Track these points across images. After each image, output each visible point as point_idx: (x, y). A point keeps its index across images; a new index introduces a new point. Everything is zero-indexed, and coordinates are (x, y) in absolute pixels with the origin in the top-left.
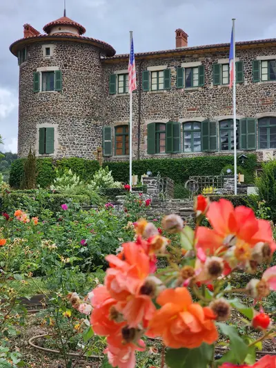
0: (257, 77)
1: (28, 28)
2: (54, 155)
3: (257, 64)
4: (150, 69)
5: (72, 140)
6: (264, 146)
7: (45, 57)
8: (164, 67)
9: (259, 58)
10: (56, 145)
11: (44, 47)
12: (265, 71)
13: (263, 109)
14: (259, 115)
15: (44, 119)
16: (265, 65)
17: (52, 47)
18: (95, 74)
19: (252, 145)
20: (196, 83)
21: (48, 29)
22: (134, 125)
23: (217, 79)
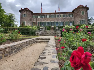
1: (22, 9)
2: (25, 25)
3: (51, 16)
4: (38, 15)
5: (28, 23)
6: (52, 25)
7: (24, 12)
8: (40, 15)
9: (52, 15)
10: (26, 24)
11: (24, 11)
13: (52, 21)
15: (24, 20)
17: (25, 11)
18: (31, 15)
19: (50, 25)
20: (44, 17)
21: (25, 9)
22: (36, 22)
23: (46, 17)
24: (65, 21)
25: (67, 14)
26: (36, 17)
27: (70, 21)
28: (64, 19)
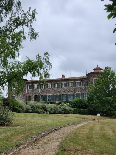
0: (55, 87)
4: (34, 84)
5: (19, 99)
6: (56, 100)
8: (37, 84)
9: (55, 83)
12: (56, 85)
13: (56, 93)
14: (55, 94)
15: (13, 94)
16: (56, 84)
19: (54, 100)
20: (43, 88)
22: (31, 96)
23: (47, 87)
24: (76, 93)
25: (79, 81)
26: (31, 88)
27: (83, 93)
28: (74, 90)
